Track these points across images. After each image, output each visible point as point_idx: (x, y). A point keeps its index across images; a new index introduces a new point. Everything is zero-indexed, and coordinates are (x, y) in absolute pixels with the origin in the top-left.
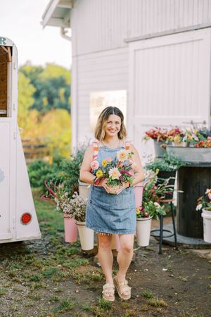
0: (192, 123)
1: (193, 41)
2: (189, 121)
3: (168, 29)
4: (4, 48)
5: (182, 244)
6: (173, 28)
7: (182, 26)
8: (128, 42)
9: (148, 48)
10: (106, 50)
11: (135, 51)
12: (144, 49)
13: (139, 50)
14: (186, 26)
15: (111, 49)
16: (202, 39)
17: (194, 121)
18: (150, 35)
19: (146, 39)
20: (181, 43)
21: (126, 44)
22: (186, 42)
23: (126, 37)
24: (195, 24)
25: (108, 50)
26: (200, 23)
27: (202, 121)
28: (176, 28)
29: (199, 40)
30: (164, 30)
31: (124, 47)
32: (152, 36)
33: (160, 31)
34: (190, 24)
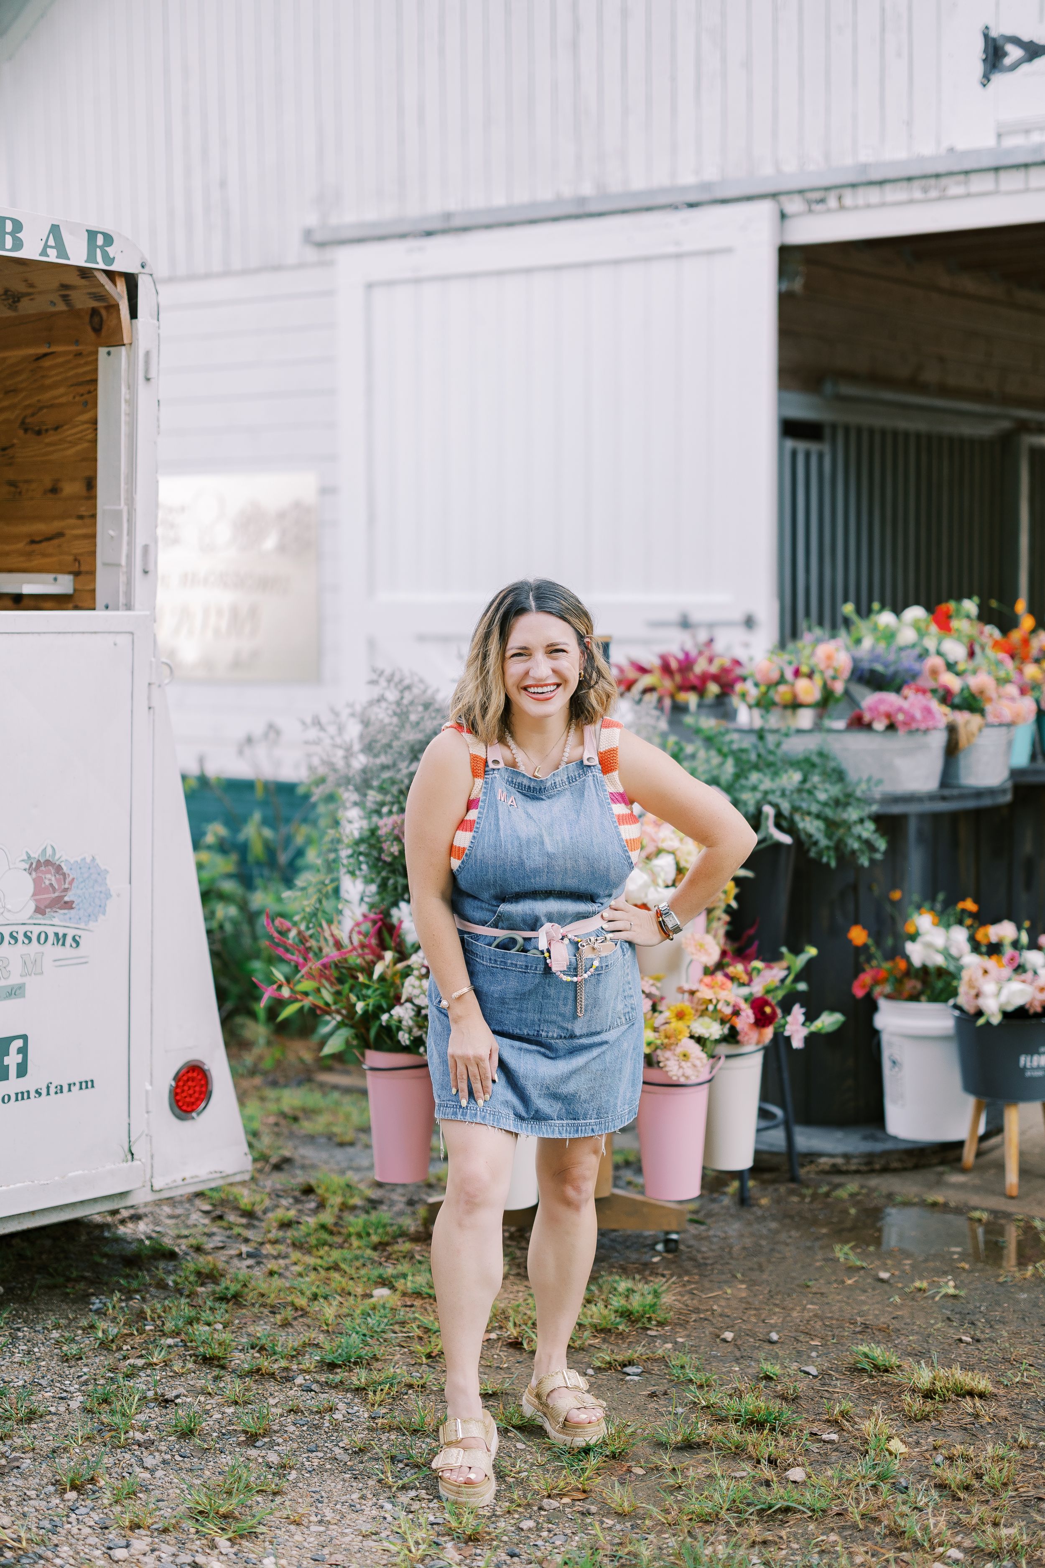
0: (685, 624)
1: (678, 256)
2: (673, 616)
3: (545, 194)
4: (103, 279)
5: (811, 1157)
6: (567, 192)
7: (615, 186)
8: (322, 245)
9: (445, 278)
10: (192, 277)
11: (370, 286)
12: (418, 281)
13: (390, 283)
14: (638, 184)
15: (227, 273)
16: (727, 250)
17: (696, 617)
18: (448, 216)
19: (429, 234)
20: (617, 262)
21: (311, 254)
22: (647, 259)
23: (312, 220)
24: (687, 178)
25: (207, 276)
26: (711, 174)
27: (738, 615)
28: (587, 189)
29: (710, 253)
30: (521, 196)
31: (301, 266)
32: (457, 222)
33: (499, 200)
34: (660, 178)
